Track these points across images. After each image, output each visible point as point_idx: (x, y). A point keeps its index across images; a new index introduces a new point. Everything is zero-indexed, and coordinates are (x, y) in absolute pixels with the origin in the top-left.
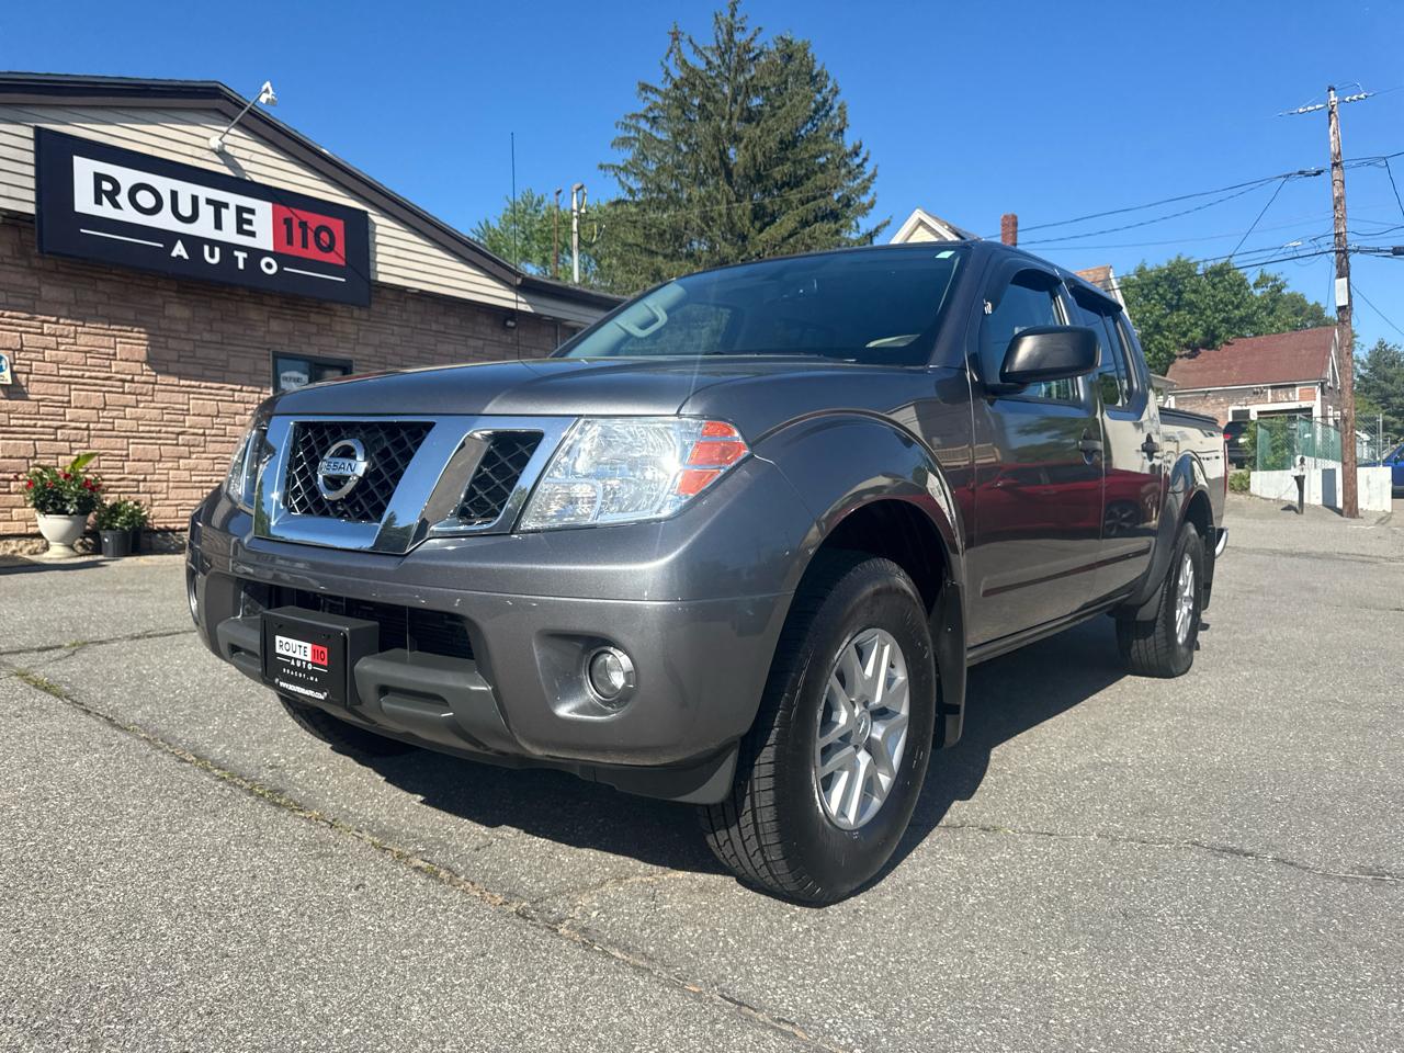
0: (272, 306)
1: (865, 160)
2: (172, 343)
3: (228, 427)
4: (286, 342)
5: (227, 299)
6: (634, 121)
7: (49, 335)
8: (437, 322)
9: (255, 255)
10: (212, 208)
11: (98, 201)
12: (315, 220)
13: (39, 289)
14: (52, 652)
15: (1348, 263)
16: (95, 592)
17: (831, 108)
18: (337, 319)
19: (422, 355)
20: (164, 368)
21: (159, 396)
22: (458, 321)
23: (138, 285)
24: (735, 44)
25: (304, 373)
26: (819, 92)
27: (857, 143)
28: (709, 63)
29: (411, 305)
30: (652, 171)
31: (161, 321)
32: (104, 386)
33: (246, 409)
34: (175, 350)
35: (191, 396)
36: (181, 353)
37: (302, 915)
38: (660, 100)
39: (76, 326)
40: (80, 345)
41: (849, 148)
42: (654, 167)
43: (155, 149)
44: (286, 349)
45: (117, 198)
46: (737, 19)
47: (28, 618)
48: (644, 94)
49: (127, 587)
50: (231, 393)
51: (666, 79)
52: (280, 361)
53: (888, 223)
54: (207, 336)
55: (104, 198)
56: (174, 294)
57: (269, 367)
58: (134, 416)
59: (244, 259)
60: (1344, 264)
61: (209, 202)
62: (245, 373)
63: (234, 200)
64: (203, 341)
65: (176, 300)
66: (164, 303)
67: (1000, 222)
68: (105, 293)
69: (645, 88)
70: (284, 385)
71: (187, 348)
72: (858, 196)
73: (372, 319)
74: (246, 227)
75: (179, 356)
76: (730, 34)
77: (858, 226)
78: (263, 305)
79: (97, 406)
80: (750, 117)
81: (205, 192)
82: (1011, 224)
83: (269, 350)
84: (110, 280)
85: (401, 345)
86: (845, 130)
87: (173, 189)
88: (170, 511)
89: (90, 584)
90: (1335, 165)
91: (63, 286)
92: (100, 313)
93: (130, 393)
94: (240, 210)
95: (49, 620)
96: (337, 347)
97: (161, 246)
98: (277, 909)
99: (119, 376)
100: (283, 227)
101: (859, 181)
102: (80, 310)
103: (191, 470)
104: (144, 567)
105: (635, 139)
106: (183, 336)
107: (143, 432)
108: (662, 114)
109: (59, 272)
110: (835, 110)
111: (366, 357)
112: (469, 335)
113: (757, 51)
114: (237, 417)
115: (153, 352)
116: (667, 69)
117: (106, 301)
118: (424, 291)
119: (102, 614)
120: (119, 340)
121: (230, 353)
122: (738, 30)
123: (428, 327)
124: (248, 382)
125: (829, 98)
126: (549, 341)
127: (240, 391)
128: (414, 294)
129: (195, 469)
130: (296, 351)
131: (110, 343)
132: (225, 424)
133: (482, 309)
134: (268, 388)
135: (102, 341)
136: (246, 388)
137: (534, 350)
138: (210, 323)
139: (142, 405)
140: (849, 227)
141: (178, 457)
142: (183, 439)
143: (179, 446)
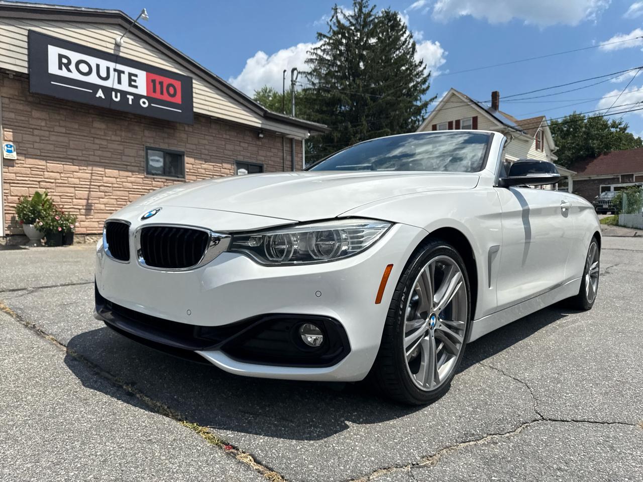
0: (145, 124)
1: (425, 68)
2: (97, 141)
3: (124, 183)
4: (152, 141)
6: (315, 51)
7: (37, 136)
8: (226, 134)
9: (137, 97)
10: (116, 73)
11: (60, 68)
12: (167, 81)
13: (31, 112)
14: (19, 291)
16: (52, 262)
17: (409, 44)
18: (177, 131)
19: (219, 150)
20: (92, 153)
22: (236, 134)
23: (80, 111)
24: (363, 13)
25: (162, 158)
26: (402, 35)
27: (421, 60)
28: (351, 22)
29: (213, 126)
30: (323, 74)
31: (92, 130)
32: (63, 161)
33: (132, 174)
34: (97, 144)
35: (106, 167)
36: (101, 146)
40: (51, 141)
41: (417, 63)
42: (325, 72)
43: (88, 43)
44: (152, 145)
45: (70, 67)
46: (364, 2)
47: (12, 274)
48: (319, 37)
49: (68, 260)
50: (125, 166)
51: (330, 31)
52: (149, 151)
53: (436, 97)
55: (63, 67)
56: (98, 117)
57: (143, 153)
58: (78, 177)
59: (132, 99)
61: (115, 70)
62: (133, 156)
63: (127, 69)
64: (111, 140)
65: (98, 119)
66: (93, 121)
67: (491, 94)
68: (63, 115)
70: (151, 163)
71: (104, 144)
72: (421, 85)
73: (195, 131)
74: (133, 83)
76: (360, 10)
77: (420, 98)
78: (141, 123)
79: (60, 172)
80: (370, 48)
81: (112, 65)
82: (495, 95)
84: (66, 109)
85: (208, 145)
86: (415, 54)
87: (98, 63)
88: (96, 224)
89: (50, 258)
91: (42, 111)
92: (61, 125)
93: (76, 165)
94: (130, 75)
95: (23, 275)
96: (177, 145)
97: (91, 91)
99: (70, 157)
100: (151, 84)
101: (421, 78)
102: (51, 124)
103: (105, 204)
104: (79, 251)
105: (316, 59)
106: (102, 137)
107: (82, 185)
108: (328, 48)
109: (40, 104)
110: (410, 46)
111: (191, 151)
112: (241, 140)
113: (373, 17)
114: (128, 178)
115: (87, 145)
116: (331, 27)
117: (64, 119)
118: (220, 118)
119: (52, 272)
120: (70, 139)
121: (126, 146)
122: (364, 7)
123: (221, 136)
124: (133, 161)
125: (408, 39)
126: (279, 145)
127: (129, 165)
128: (215, 120)
129: (107, 204)
130: (157, 146)
131: (66, 140)
132: (122, 182)
133: (247, 129)
134: (143, 164)
135: (61, 139)
136: (133, 164)
137: (272, 149)
138: (115, 132)
139: (82, 171)
140: (416, 100)
141: (99, 198)
142: (101, 189)
143: (99, 192)
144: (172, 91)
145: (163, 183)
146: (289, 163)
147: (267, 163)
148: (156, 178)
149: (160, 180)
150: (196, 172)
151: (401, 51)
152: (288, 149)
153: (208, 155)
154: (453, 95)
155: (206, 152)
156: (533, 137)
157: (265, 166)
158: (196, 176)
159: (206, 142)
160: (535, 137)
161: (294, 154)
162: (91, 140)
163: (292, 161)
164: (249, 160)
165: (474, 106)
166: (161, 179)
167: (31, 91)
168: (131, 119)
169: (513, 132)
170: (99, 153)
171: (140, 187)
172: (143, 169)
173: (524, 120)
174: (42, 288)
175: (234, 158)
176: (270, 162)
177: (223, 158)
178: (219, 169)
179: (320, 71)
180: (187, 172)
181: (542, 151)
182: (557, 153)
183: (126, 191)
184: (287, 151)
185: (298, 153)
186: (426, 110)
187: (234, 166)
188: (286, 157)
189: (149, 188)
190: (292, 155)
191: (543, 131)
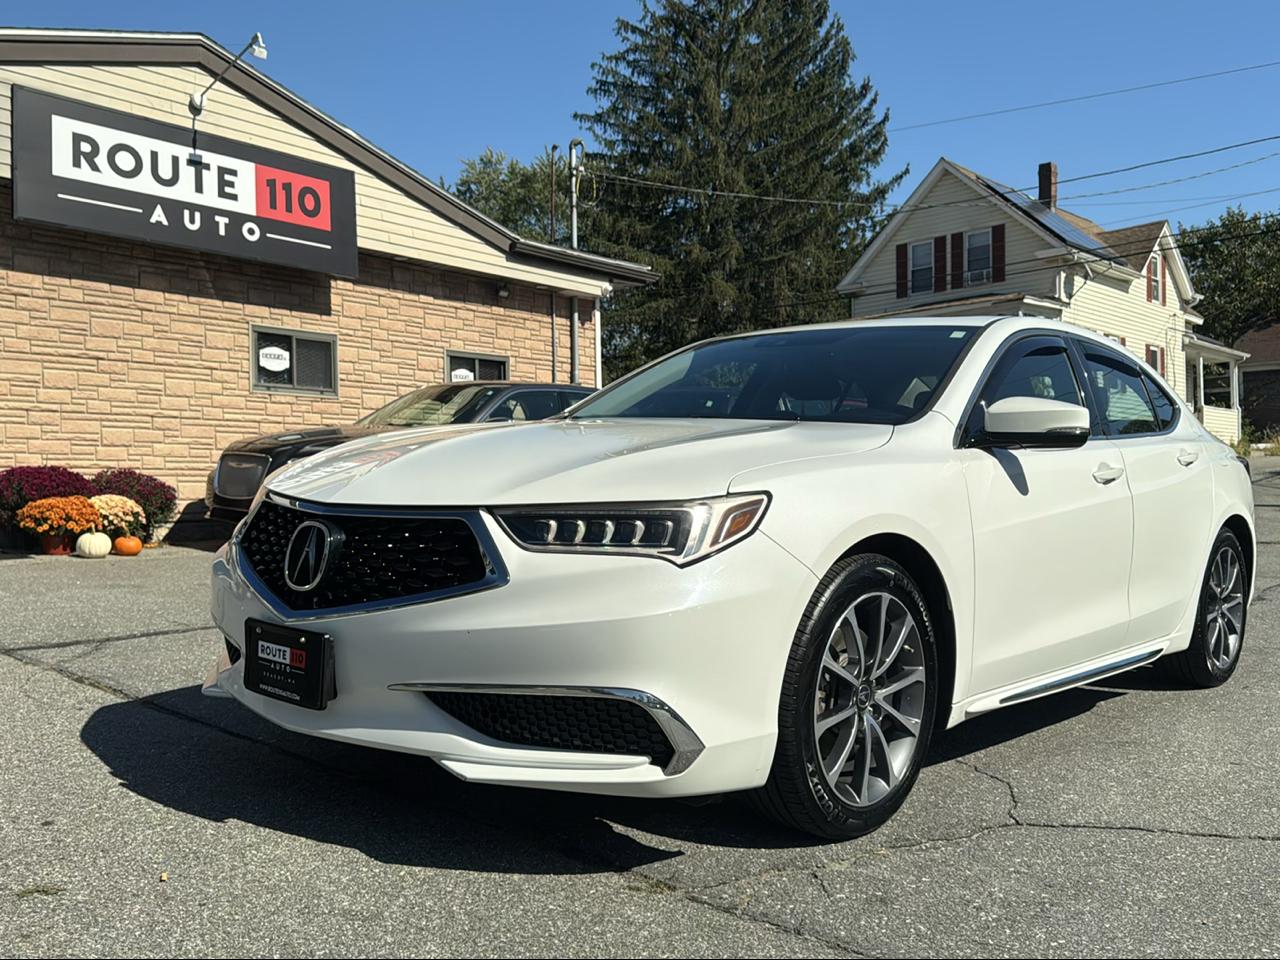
0: (251, 276)
1: (874, 101)
2: (148, 317)
3: (205, 409)
4: (266, 315)
7: (24, 309)
8: (425, 292)
9: (237, 219)
10: (192, 169)
11: (77, 164)
12: (299, 181)
13: (13, 257)
19: (408, 328)
20: (139, 344)
21: (138, 375)
22: (448, 291)
23: (113, 254)
25: (286, 350)
26: (819, 23)
29: (397, 275)
30: (632, 121)
31: (137, 293)
32: (76, 364)
33: (223, 388)
34: (150, 323)
35: (167, 375)
36: (157, 327)
37: (478, 895)
38: (639, 40)
39: (49, 299)
40: (54, 320)
41: (857, 89)
42: (635, 118)
44: (267, 323)
45: (96, 160)
48: (622, 31)
50: (208, 372)
53: (907, 171)
55: (83, 161)
56: (148, 263)
57: (248, 341)
58: (104, 397)
59: (226, 224)
61: (190, 162)
62: (225, 349)
63: (217, 160)
65: (152, 270)
66: (140, 273)
69: (625, 25)
70: (263, 363)
71: (160, 321)
72: (868, 143)
73: (356, 289)
74: (228, 190)
75: (155, 331)
77: (867, 172)
78: (242, 274)
79: (70, 387)
82: (1045, 172)
83: (248, 323)
84: (83, 249)
85: (387, 318)
87: (155, 150)
91: (36, 256)
93: (104, 372)
94: (222, 171)
96: (320, 320)
97: (141, 211)
98: (449, 889)
99: (94, 353)
100: (267, 190)
101: (867, 128)
103: (165, 456)
105: (615, 85)
106: (159, 308)
107: (115, 414)
108: (644, 57)
109: (33, 241)
111: (351, 332)
112: (458, 305)
114: (214, 397)
115: (129, 327)
116: (645, 6)
118: (414, 259)
120: (93, 314)
121: (208, 327)
123: (414, 298)
124: (226, 359)
125: (833, 32)
126: (544, 312)
127: (216, 369)
128: (403, 262)
129: (169, 455)
130: (277, 324)
131: (85, 317)
132: (202, 406)
133: (471, 278)
134: (248, 365)
135: (75, 315)
136: (224, 366)
137: (527, 323)
138: (188, 295)
139: (116, 384)
140: (859, 180)
141: (152, 442)
142: (157, 422)
143: (153, 429)
144: (310, 203)
145: (289, 406)
146: (568, 353)
147: (516, 354)
148: (274, 395)
149: (283, 399)
150: (361, 379)
152: (564, 321)
153: (388, 341)
154: (946, 173)
155: (384, 334)
156: (1140, 271)
157: (512, 361)
158: (362, 387)
159: (383, 312)
160: (1144, 272)
161: (577, 332)
162: (135, 315)
163: (572, 349)
164: (478, 350)
165: (995, 200)
166: (286, 396)
167: (15, 217)
168: (222, 266)
169: (1093, 262)
170: (151, 342)
171: (240, 417)
172: (246, 375)
173: (1117, 231)
174: (108, 640)
175: (444, 344)
176: (522, 350)
177: (419, 347)
178: (411, 372)
179: (625, 115)
180: (342, 380)
181: (1164, 303)
182: (1198, 308)
183: (211, 425)
184: (562, 325)
185: (585, 329)
186: (882, 203)
187: (444, 363)
188: (559, 338)
189: (258, 418)
190: (572, 336)
191: (1165, 258)
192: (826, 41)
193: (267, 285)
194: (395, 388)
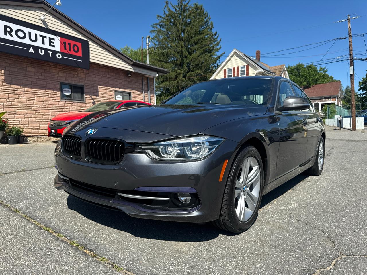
0: (60, 69)
1: (218, 37)
2: (30, 79)
3: (47, 105)
4: (65, 80)
5: (46, 66)
6: (156, 26)
8: (108, 75)
10: (41, 38)
11: (6, 34)
12: (73, 43)
15: (353, 62)
16: (6, 156)
17: (209, 23)
18: (80, 73)
19: (104, 84)
20: (27, 86)
21: (25, 95)
22: (114, 74)
23: (18, 61)
24: (183, 4)
25: (70, 89)
26: (206, 18)
27: (216, 32)
28: (176, 10)
29: (101, 70)
30: (161, 39)
31: (26, 72)
32: (8, 92)
33: (52, 99)
35: (36, 95)
36: (32, 82)
41: (214, 34)
44: (64, 82)
48: (158, 18)
49: (16, 154)
50: (48, 94)
51: (164, 14)
52: (62, 85)
53: (224, 53)
54: (40, 77)
55: (8, 33)
56: (30, 64)
57: (59, 87)
58: (18, 101)
59: (52, 54)
60: (352, 63)
61: (40, 36)
62: (52, 88)
63: (48, 35)
64: (39, 79)
65: (31, 66)
66: (27, 67)
67: (256, 53)
68: (8, 63)
69: (159, 16)
70: (63, 93)
71: (34, 81)
72: (216, 46)
73: (89, 73)
74: (52, 44)
75: (32, 83)
76: (181, 2)
77: (216, 54)
78: (57, 68)
79: (6, 98)
80: (187, 25)
81: (39, 33)
82: (258, 53)
83: (59, 82)
84: (9, 59)
85: (98, 81)
86: (213, 29)
87: (30, 31)
88: (30, 130)
89: (4, 153)
90: (350, 36)
92: (6, 69)
93: (16, 94)
94: (50, 39)
96: (80, 81)
97: (26, 49)
99: (13, 89)
100: (63, 45)
101: (216, 42)
103: (36, 118)
105: (156, 30)
106: (33, 77)
107: (20, 106)
108: (163, 24)
110: (210, 24)
111: (88, 85)
112: (118, 78)
113: (189, 7)
114: (50, 102)
115: (24, 82)
116: (164, 11)
117: (9, 66)
118: (105, 65)
119: (8, 163)
120: (13, 78)
121: (48, 83)
122: (184, 1)
123: (106, 76)
124: (53, 91)
125: (208, 20)
126: (140, 81)
127: (51, 94)
128: (102, 66)
130: (67, 82)
131: (10, 78)
133: (121, 71)
134: (59, 93)
137: (136, 83)
138: (41, 73)
139: (20, 98)
141: (32, 114)
142: (33, 108)
143: (32, 110)
144: (76, 49)
145: (71, 104)
147: (133, 91)
148: (67, 101)
151: (204, 26)
152: (145, 83)
154: (235, 52)
157: (132, 93)
158: (91, 99)
159: (96, 79)
161: (149, 86)
162: (26, 79)
164: (123, 90)
165: (247, 59)
166: (70, 102)
168: (51, 65)
169: (269, 73)
171: (57, 107)
172: (59, 96)
173: (274, 67)
177: (107, 89)
178: (105, 96)
179: (159, 37)
180: (85, 97)
183: (49, 109)
184: (145, 84)
185: (151, 86)
186: (219, 61)
187: (114, 93)
188: (144, 88)
189: (62, 107)
190: (148, 87)
191: (284, 73)
192: (207, 21)
193: (64, 71)
194: (100, 100)
